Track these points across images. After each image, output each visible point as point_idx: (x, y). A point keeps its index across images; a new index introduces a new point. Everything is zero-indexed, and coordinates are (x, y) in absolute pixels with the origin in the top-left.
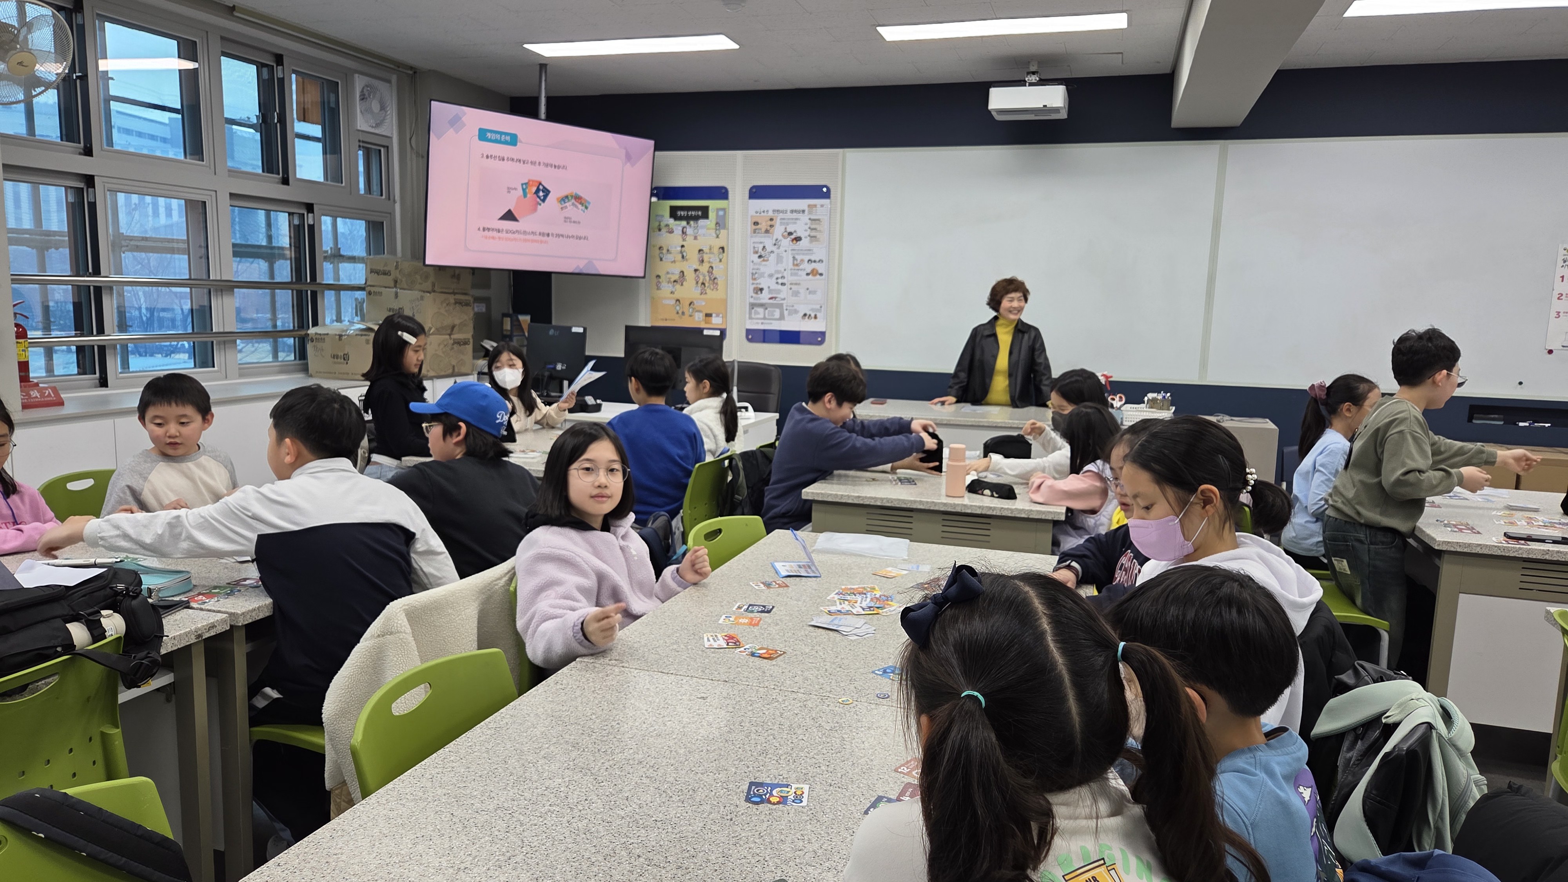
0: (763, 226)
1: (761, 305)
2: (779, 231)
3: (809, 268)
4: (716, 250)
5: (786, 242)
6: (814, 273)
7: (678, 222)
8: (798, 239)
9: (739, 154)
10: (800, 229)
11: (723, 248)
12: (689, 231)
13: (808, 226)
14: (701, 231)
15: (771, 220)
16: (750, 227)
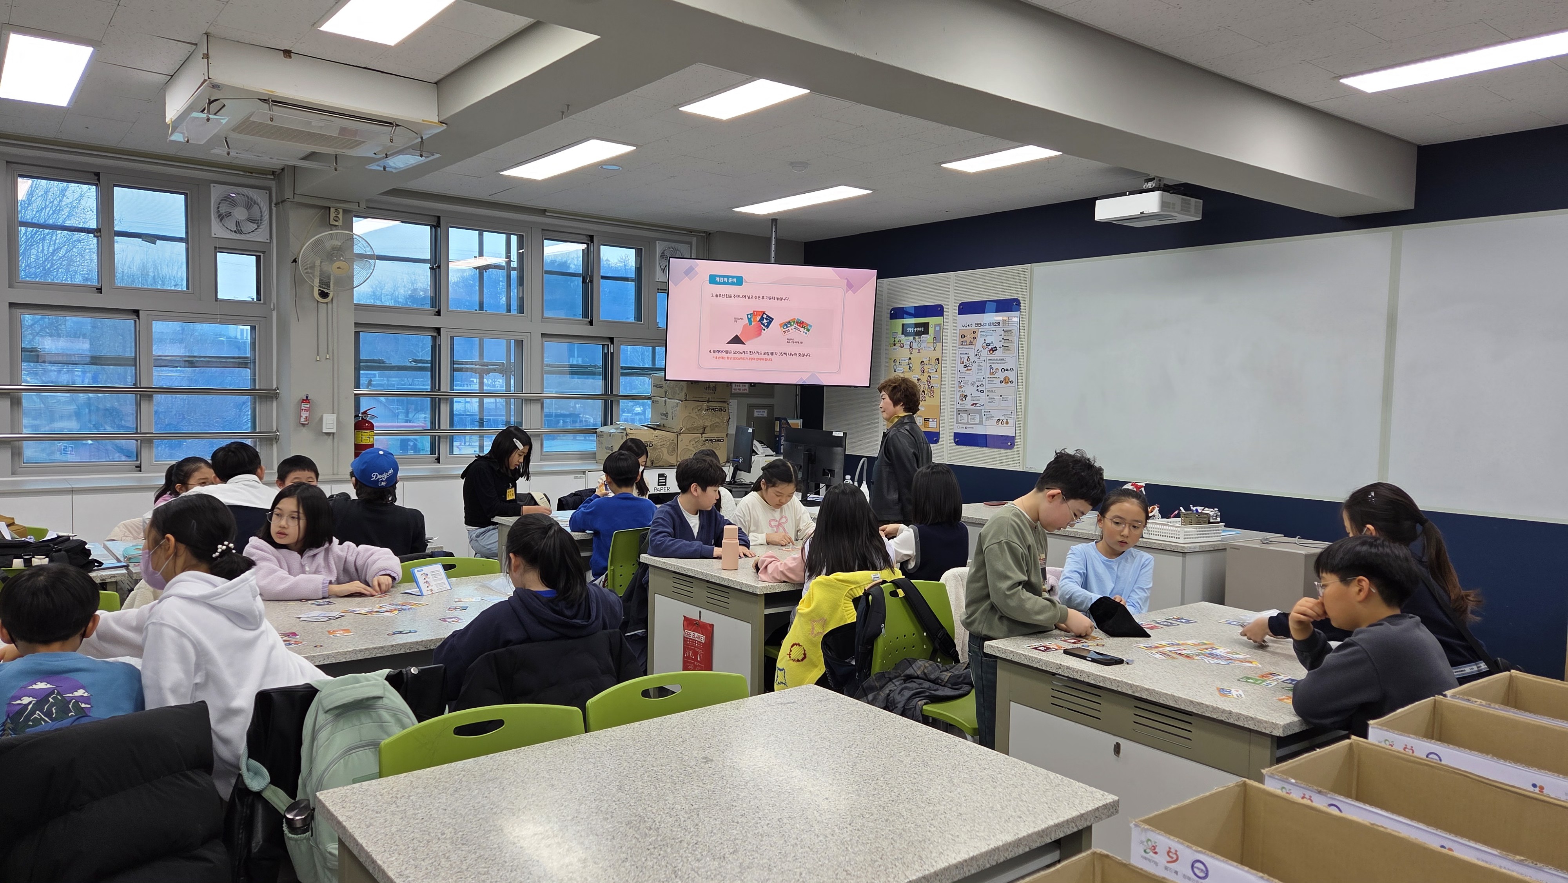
0: (968, 339)
1: (966, 411)
2: (979, 342)
3: (1001, 375)
4: (933, 362)
5: (985, 353)
6: (1006, 381)
7: (907, 338)
8: (994, 350)
9: (952, 274)
10: (995, 339)
11: (938, 359)
12: (915, 345)
13: (1002, 337)
14: (923, 345)
15: (974, 332)
16: (958, 339)
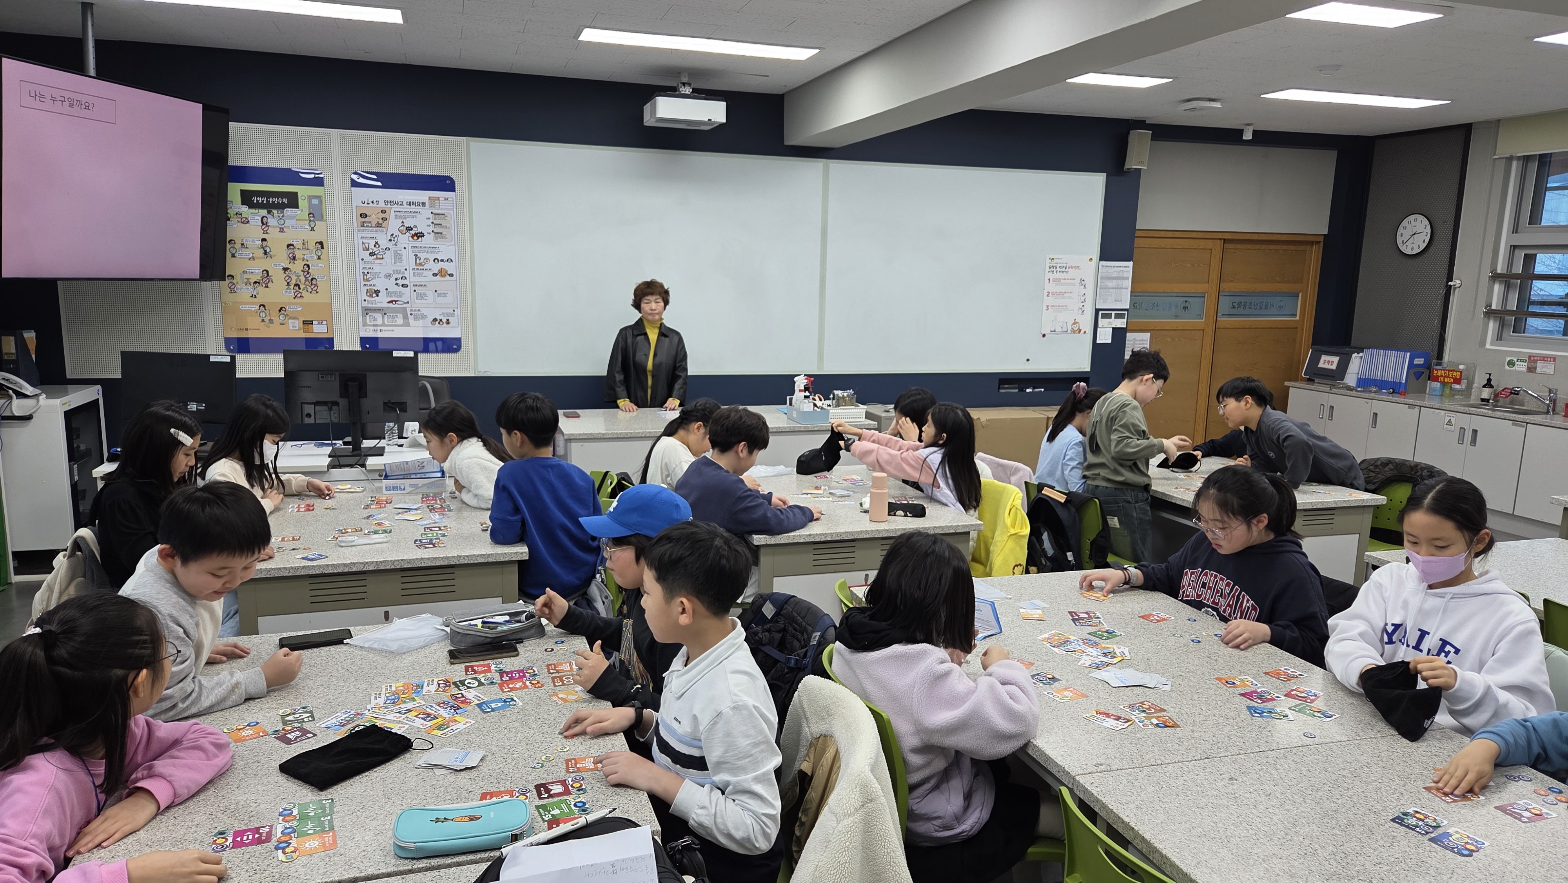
0: (374, 218)
1: (378, 310)
2: (394, 225)
3: (436, 267)
4: (312, 245)
5: (405, 240)
6: (442, 273)
7: (253, 211)
8: (419, 235)
9: (335, 134)
10: (422, 223)
11: (321, 243)
12: (272, 221)
13: (431, 221)
14: (288, 223)
15: (384, 212)
16: (356, 220)
